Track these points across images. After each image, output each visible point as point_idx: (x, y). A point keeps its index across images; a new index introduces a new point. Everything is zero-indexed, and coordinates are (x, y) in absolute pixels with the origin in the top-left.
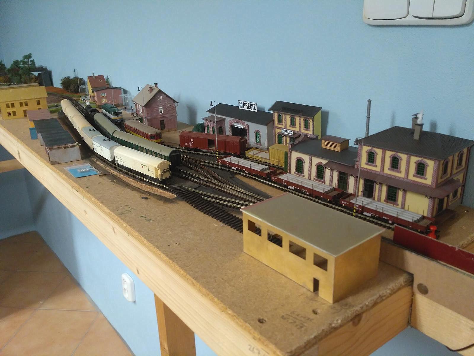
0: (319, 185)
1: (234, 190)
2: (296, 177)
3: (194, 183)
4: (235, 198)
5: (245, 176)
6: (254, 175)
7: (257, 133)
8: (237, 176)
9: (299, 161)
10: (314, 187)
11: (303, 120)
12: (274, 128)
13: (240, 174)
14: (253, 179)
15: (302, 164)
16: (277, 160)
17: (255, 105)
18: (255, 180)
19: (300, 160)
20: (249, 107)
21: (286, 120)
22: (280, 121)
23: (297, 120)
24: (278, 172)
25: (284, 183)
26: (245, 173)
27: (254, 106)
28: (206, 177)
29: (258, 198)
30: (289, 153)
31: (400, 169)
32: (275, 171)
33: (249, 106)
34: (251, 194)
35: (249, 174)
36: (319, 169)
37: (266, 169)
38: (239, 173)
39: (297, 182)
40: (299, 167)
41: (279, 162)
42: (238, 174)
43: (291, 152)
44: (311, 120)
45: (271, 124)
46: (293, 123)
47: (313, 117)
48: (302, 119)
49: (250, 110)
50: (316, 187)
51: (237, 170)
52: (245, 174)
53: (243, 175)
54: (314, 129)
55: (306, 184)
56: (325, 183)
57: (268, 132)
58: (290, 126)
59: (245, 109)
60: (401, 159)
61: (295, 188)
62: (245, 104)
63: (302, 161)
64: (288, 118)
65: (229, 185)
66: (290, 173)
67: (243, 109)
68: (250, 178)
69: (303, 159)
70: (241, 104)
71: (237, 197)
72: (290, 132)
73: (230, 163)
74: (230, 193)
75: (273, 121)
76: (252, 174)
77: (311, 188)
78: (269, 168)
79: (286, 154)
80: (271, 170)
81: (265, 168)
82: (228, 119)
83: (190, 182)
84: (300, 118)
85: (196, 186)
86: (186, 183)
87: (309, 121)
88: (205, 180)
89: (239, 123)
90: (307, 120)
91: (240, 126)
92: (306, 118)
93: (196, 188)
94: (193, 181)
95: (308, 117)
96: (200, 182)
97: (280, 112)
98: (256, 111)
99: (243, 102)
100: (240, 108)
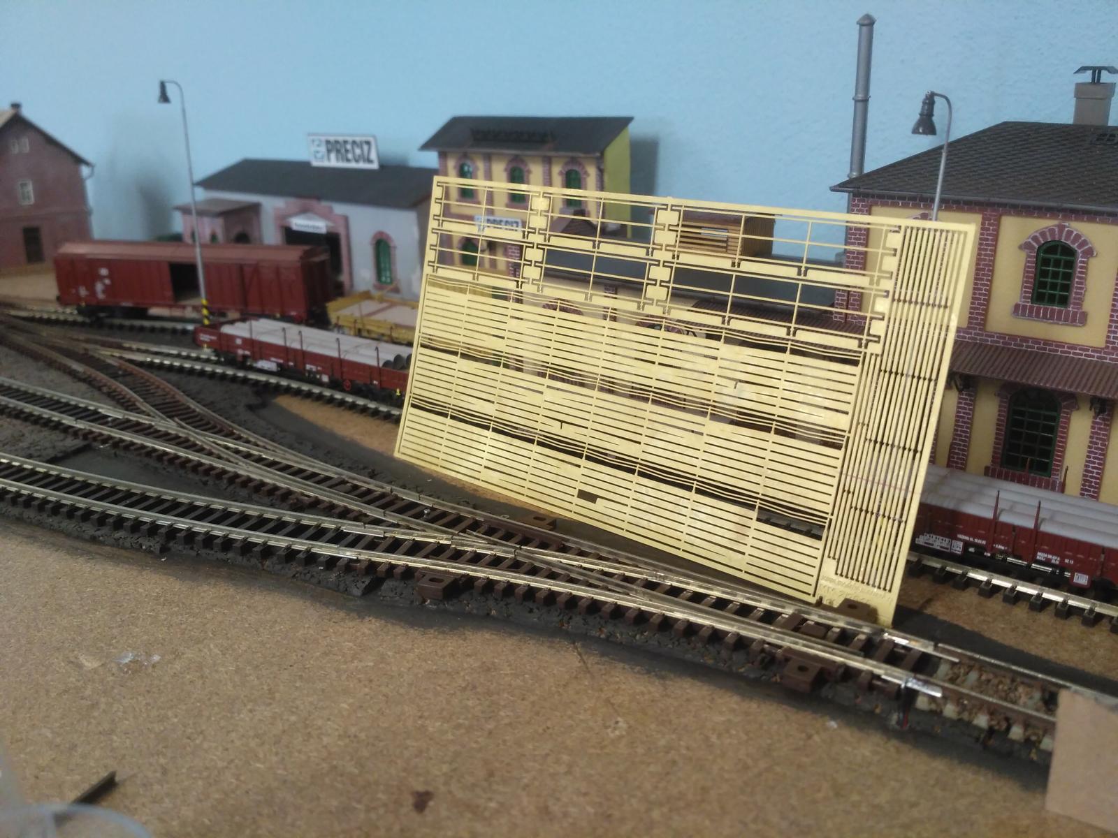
1: (248, 456)
3: (62, 436)
4: (250, 496)
5: (320, 397)
6: (357, 392)
7: (382, 246)
8: (284, 401)
13: (298, 393)
14: (353, 407)
18: (364, 410)
20: (350, 156)
23: (536, 174)
26: (319, 383)
27: (365, 147)
28: (128, 406)
29: (369, 491)
31: (1079, 303)
33: (347, 151)
34: (331, 471)
35: (334, 385)
38: (294, 385)
42: (288, 390)
44: (592, 171)
47: (602, 154)
48: (557, 170)
49: (353, 165)
51: (282, 372)
52: (316, 390)
53: (309, 395)
57: (421, 236)
59: (334, 163)
60: (1090, 253)
62: (334, 147)
64: (500, 170)
65: (230, 435)
67: (325, 164)
68: (342, 403)
70: (319, 149)
71: (257, 490)
73: (250, 343)
74: (224, 472)
76: (348, 383)
82: (271, 205)
83: (43, 429)
84: (547, 166)
85: (65, 446)
86: (23, 435)
87: (586, 173)
88: (120, 417)
89: (309, 215)
90: (576, 168)
91: (314, 227)
92: (573, 160)
93: (60, 455)
94: (58, 426)
95: (581, 155)
96: (88, 428)
97: (465, 156)
98: (375, 166)
99: (324, 139)
100: (315, 163)
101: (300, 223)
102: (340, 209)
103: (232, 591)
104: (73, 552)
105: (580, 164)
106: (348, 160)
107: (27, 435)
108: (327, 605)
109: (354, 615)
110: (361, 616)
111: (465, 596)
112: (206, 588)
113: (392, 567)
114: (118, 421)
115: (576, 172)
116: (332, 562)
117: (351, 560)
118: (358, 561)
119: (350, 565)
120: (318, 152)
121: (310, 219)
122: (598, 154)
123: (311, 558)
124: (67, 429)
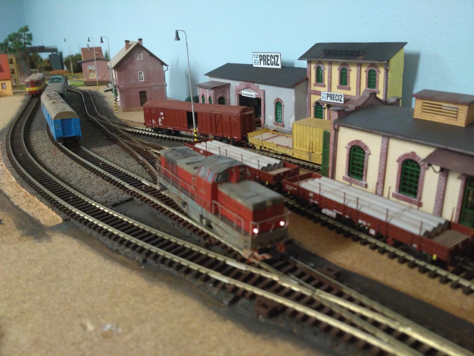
0: (404, 210)
2: (342, 187)
3: (122, 192)
7: (278, 104)
9: (355, 150)
10: (393, 217)
11: (366, 71)
12: (307, 93)
15: (364, 157)
16: (308, 150)
17: (277, 56)
19: (359, 148)
20: (269, 62)
21: (330, 77)
22: (319, 79)
23: (353, 72)
24: (302, 172)
25: (311, 200)
27: (276, 58)
30: (332, 133)
32: (296, 171)
33: (268, 60)
36: (407, 171)
37: (275, 166)
39: (345, 198)
40: (354, 164)
41: (310, 154)
43: (337, 131)
44: (382, 70)
45: (302, 85)
46: (344, 81)
47: (388, 62)
48: (364, 69)
49: (270, 66)
50: (397, 215)
54: (389, 87)
55: (369, 207)
56: (420, 205)
57: (296, 100)
58: (339, 88)
59: (262, 66)
61: (337, 215)
62: (263, 58)
63: (362, 149)
64: (336, 71)
66: (333, 177)
67: (259, 66)
69: (366, 146)
70: (256, 59)
72: (337, 98)
73: (206, 153)
75: (307, 80)
77: (383, 218)
78: (282, 165)
79: (326, 136)
80: (286, 169)
81: (273, 164)
82: (235, 84)
83: (117, 188)
84: (359, 67)
85: (122, 198)
86: (108, 190)
87: (379, 71)
88: (149, 185)
89: (250, 89)
90: (374, 69)
91: (250, 95)
92: (373, 65)
93: (119, 202)
94: (123, 187)
95: (377, 62)
96: (134, 190)
97: (320, 62)
98: (280, 67)
99: (259, 54)
100: (254, 66)
101: (246, 93)
102: (262, 87)
103: (167, 291)
104: (107, 257)
105: (376, 66)
106: (269, 64)
107: (109, 190)
108: (210, 308)
109: (221, 318)
110: (225, 319)
111: (280, 317)
112: (156, 287)
113: (245, 291)
114: (147, 187)
115: (374, 71)
116: (217, 282)
117: (225, 284)
118: (229, 284)
119: (224, 286)
120: (256, 60)
121: (249, 91)
122: (386, 62)
123: (207, 278)
124: (126, 189)
